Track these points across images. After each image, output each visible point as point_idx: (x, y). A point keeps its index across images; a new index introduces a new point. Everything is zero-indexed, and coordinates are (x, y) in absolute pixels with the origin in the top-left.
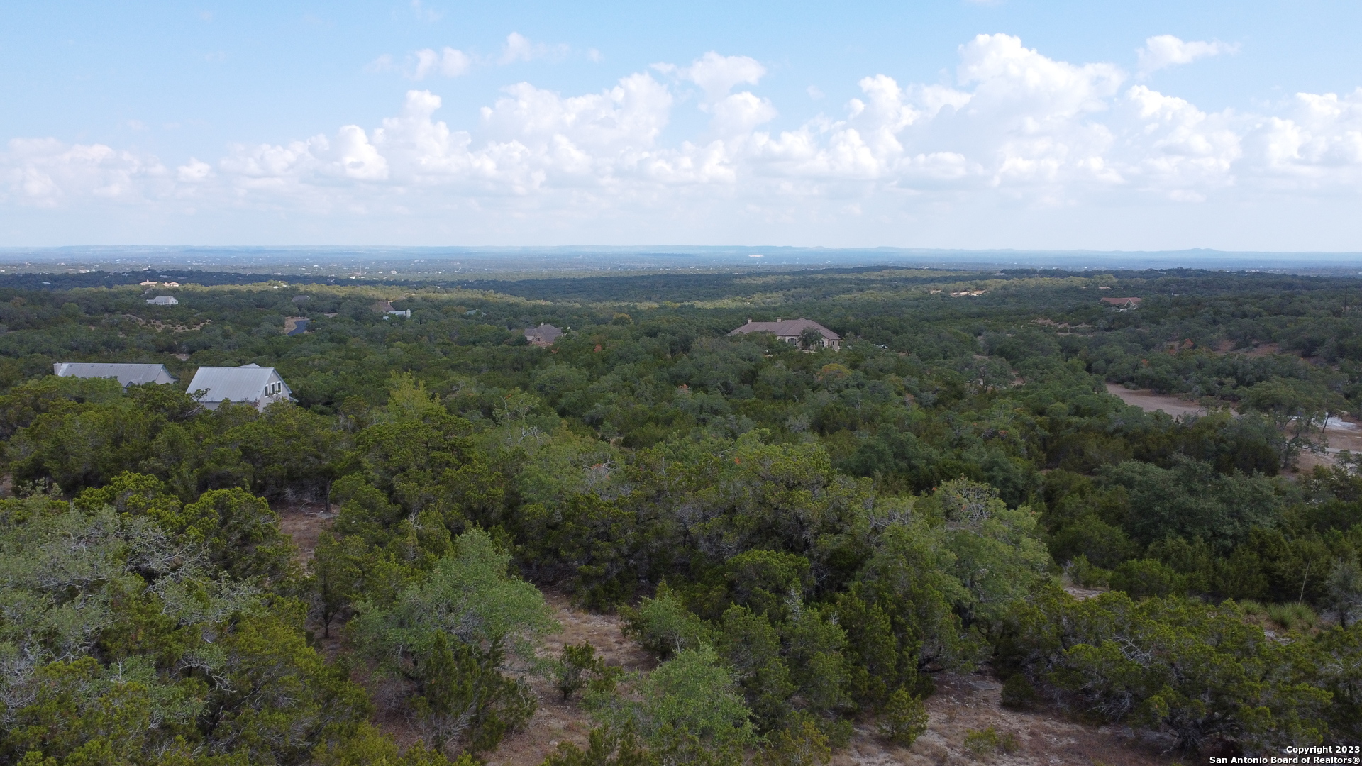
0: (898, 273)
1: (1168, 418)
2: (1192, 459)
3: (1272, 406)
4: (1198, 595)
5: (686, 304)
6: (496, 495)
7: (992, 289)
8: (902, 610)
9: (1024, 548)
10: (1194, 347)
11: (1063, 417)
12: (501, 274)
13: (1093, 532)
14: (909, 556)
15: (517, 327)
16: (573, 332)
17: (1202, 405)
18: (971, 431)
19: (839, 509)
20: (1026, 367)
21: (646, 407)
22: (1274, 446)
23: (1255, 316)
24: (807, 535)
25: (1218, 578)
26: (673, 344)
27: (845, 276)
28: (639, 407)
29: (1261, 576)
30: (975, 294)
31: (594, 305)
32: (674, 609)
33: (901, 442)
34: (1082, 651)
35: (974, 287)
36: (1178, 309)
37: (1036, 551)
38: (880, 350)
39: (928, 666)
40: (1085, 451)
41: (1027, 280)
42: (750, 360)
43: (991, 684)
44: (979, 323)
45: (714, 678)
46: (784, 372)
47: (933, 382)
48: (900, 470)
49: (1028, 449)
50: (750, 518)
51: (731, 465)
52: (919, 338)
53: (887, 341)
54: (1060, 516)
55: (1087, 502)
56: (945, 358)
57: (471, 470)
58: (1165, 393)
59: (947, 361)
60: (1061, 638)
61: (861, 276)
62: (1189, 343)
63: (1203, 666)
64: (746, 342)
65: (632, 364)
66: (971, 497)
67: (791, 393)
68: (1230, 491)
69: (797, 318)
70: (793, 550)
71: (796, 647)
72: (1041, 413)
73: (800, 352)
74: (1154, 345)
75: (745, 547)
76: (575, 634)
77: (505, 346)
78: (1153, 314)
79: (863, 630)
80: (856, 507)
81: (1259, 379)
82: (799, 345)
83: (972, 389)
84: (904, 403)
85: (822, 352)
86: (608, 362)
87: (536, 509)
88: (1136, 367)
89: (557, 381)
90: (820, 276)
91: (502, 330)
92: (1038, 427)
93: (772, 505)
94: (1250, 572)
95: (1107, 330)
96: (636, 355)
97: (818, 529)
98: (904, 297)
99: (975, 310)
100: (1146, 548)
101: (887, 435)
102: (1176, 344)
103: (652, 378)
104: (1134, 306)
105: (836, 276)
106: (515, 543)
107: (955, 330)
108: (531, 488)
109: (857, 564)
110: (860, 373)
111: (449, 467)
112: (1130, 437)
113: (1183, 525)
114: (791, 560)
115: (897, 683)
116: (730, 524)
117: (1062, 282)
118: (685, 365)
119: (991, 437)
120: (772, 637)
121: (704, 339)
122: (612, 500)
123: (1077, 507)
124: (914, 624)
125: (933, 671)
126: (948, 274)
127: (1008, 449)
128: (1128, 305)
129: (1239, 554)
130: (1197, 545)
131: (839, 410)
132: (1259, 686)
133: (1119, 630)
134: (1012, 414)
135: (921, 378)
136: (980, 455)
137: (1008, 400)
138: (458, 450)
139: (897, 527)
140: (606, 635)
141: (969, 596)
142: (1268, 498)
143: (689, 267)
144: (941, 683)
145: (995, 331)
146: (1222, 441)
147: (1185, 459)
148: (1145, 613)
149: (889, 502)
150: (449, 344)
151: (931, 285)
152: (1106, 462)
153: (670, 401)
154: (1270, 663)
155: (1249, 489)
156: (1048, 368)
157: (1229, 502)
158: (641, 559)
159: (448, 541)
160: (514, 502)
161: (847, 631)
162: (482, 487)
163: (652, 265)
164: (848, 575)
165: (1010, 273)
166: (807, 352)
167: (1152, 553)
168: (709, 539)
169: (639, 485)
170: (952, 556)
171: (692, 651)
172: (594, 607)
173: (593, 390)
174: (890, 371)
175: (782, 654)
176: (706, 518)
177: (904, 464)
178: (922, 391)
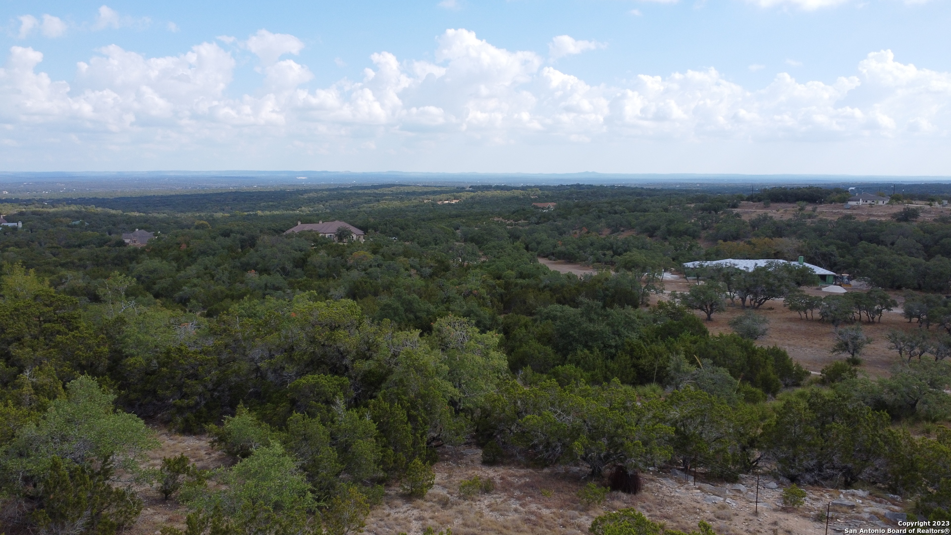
0: (402, 188)
1: (575, 276)
2: (590, 300)
3: (633, 267)
4: (597, 384)
5: (251, 213)
6: (102, 352)
7: (464, 198)
8: (414, 406)
9: (492, 358)
10: (588, 233)
11: (512, 280)
12: (101, 193)
13: (534, 351)
14: (418, 370)
15: (117, 233)
16: (162, 235)
17: (594, 268)
18: (456, 291)
19: (368, 342)
20: (489, 248)
21: (223, 288)
22: (636, 291)
23: (622, 212)
24: (346, 362)
25: (608, 373)
26: (242, 241)
27: (366, 191)
28: (218, 288)
29: (632, 369)
30: (454, 202)
31: (179, 215)
32: (250, 422)
33: (409, 301)
34: (532, 419)
35: (453, 198)
36: (577, 209)
37: (500, 360)
38: (392, 241)
39: (434, 444)
40: (527, 301)
41: (486, 192)
42: (301, 251)
43: (475, 450)
44: (456, 221)
45: (282, 465)
46: (326, 258)
47: (429, 261)
48: (409, 320)
49: (491, 302)
50: (305, 353)
51: (288, 317)
52: (418, 231)
53: (397, 234)
54: (513, 342)
55: (529, 332)
56: (436, 245)
57: (79, 334)
58: (573, 262)
59: (437, 247)
60: (518, 414)
61: (376, 191)
62: (585, 230)
63: (602, 420)
64: (297, 238)
65: (211, 257)
66: (457, 327)
67: (331, 272)
68: (613, 318)
69: (334, 220)
70: (336, 373)
71: (341, 439)
72: (499, 278)
73: (337, 244)
74: (565, 233)
75: (300, 374)
76: (172, 452)
77: (106, 247)
78: (564, 212)
79: (388, 423)
80: (380, 339)
81: (626, 251)
82: (336, 239)
83: (454, 264)
84: (410, 276)
85: (352, 243)
86: (192, 257)
87: (137, 360)
88: (555, 246)
89: (151, 272)
90: (348, 192)
91: (102, 235)
92: (497, 288)
93: (320, 342)
94: (626, 368)
95: (538, 223)
96: (214, 250)
97: (354, 357)
98: (407, 205)
99: (454, 212)
100: (566, 358)
101: (399, 297)
102: (578, 232)
103: (227, 267)
104: (552, 208)
105: (360, 191)
106: (120, 388)
107: (442, 226)
108: (131, 346)
109: (382, 378)
110: (379, 257)
111: (60, 335)
112: (553, 290)
113: (586, 342)
114: (335, 380)
115: (413, 456)
116: (291, 359)
117: (508, 194)
118: (252, 256)
119: (468, 295)
120: (324, 433)
121: (266, 237)
122: (199, 350)
123: (524, 335)
124: (423, 415)
125: (437, 446)
126: (436, 189)
127: (479, 302)
128: (549, 208)
129: (619, 357)
130: (595, 354)
131: (366, 282)
132: (635, 428)
133: (552, 405)
134: (480, 279)
135: (421, 258)
136: (462, 307)
137: (478, 270)
138: (67, 321)
139: (409, 350)
140: (197, 449)
141: (458, 394)
142: (634, 321)
143: (252, 186)
144: (443, 454)
145: (468, 226)
146: (606, 289)
147: (586, 300)
148: (567, 392)
149: (402, 335)
150: (57, 248)
151: (425, 197)
152: (540, 306)
153: (241, 283)
154: (640, 414)
155: (623, 317)
156: (502, 248)
157: (611, 325)
158: (223, 391)
159: (60, 388)
160: (117, 358)
161: (377, 423)
162: (89, 348)
163: (224, 185)
164: (376, 388)
165: (475, 188)
166: (341, 244)
167: (570, 361)
168: (275, 371)
169: (219, 337)
170: (446, 368)
171: (265, 448)
172: (187, 430)
173: (181, 277)
174: (399, 255)
175: (332, 445)
176: (271, 357)
177: (412, 316)
178: (422, 267)
